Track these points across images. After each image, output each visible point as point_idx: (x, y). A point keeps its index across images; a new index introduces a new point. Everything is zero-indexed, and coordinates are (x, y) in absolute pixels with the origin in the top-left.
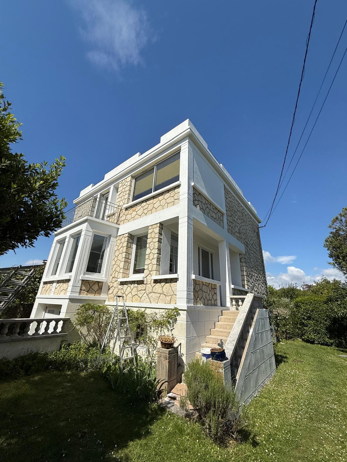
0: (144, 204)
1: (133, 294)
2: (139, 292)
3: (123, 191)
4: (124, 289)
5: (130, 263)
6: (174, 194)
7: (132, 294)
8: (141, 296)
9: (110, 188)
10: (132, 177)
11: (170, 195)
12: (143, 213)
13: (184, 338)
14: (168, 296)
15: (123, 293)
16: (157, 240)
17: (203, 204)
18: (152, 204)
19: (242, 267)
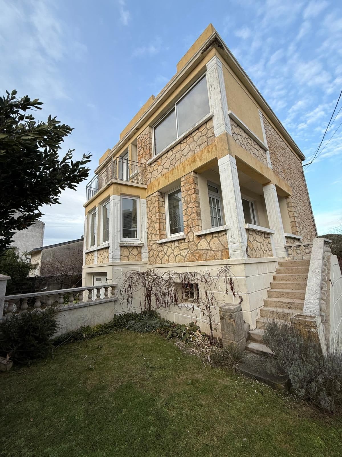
0: (170, 153)
1: (176, 254)
2: (181, 252)
3: (143, 146)
4: (164, 250)
5: (165, 223)
6: (206, 131)
7: (174, 254)
8: (184, 255)
9: (127, 148)
10: (150, 127)
11: (201, 134)
12: (171, 165)
13: (245, 294)
14: (218, 251)
15: (164, 254)
16: (193, 191)
17: (243, 138)
18: (180, 151)
19: (290, 213)
